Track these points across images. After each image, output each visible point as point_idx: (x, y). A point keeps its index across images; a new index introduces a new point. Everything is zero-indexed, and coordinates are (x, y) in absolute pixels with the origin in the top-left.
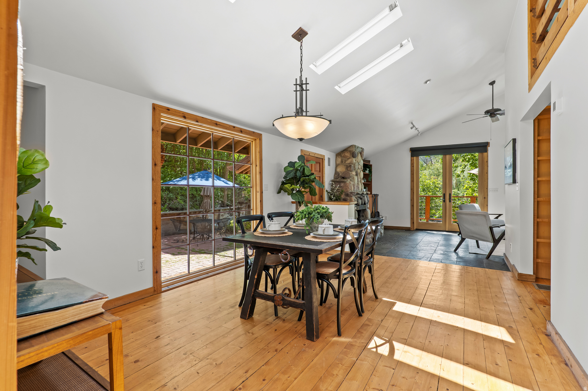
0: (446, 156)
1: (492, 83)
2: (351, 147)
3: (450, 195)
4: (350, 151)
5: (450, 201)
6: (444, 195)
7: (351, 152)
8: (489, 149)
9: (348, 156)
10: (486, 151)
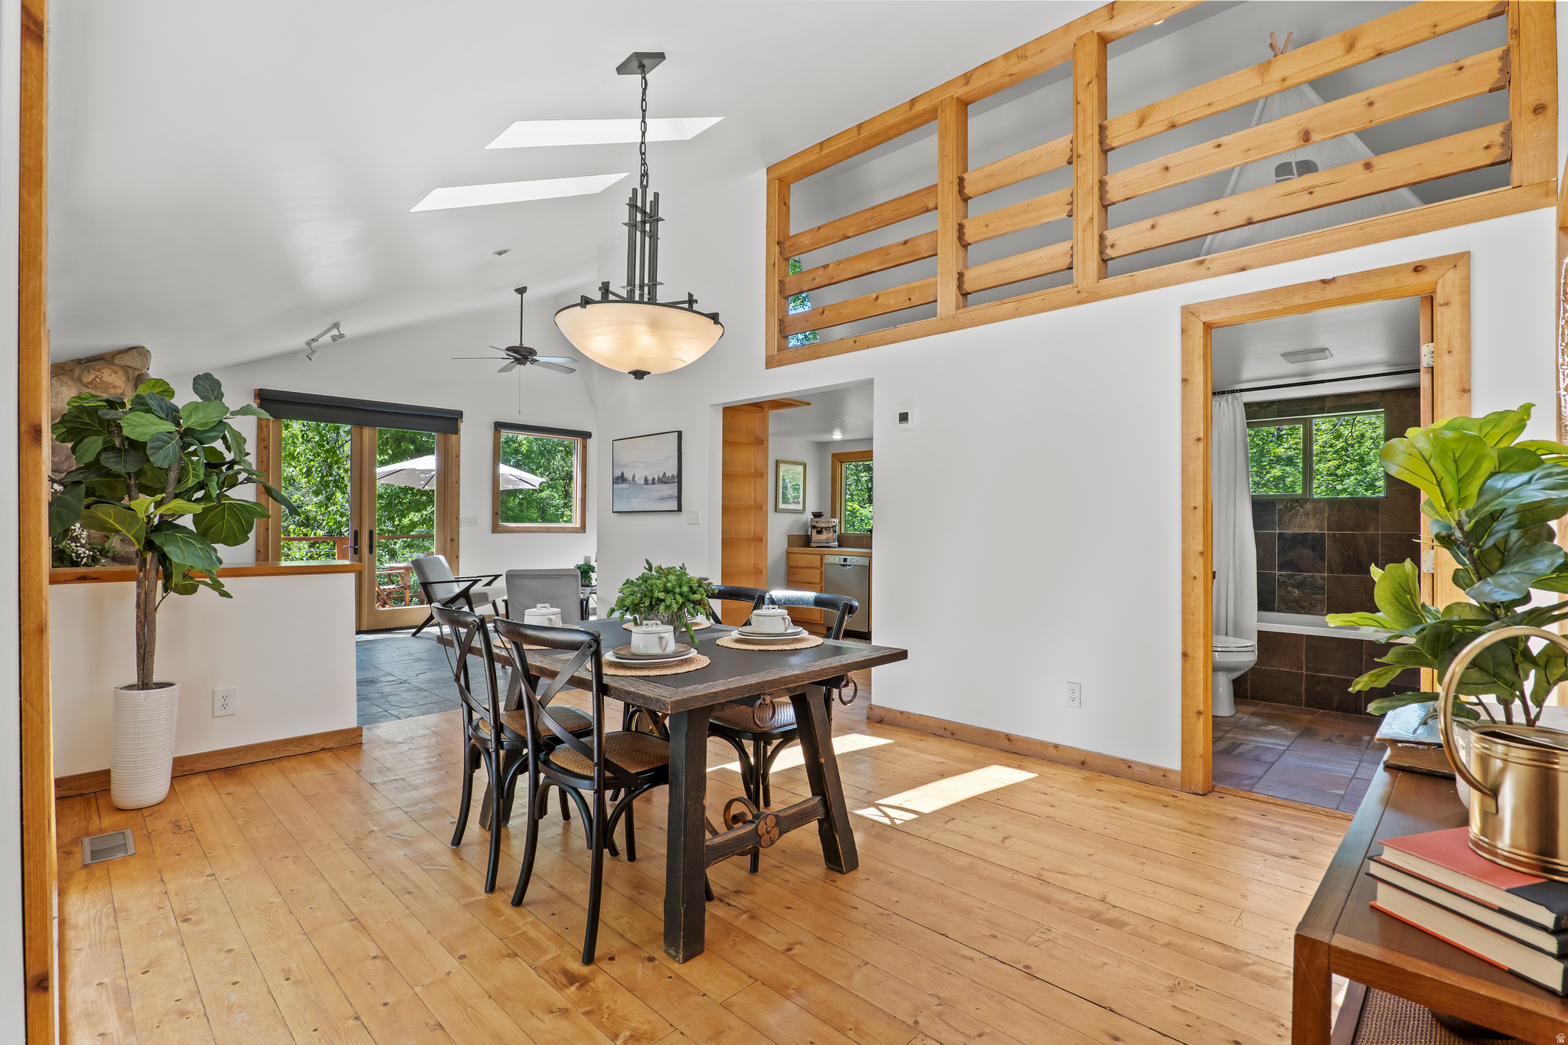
0: (361, 428)
1: (521, 291)
2: (134, 352)
3: (371, 533)
4: (125, 368)
5: (371, 551)
6: (356, 535)
7: (131, 372)
8: (463, 426)
9: (115, 387)
10: (456, 431)
